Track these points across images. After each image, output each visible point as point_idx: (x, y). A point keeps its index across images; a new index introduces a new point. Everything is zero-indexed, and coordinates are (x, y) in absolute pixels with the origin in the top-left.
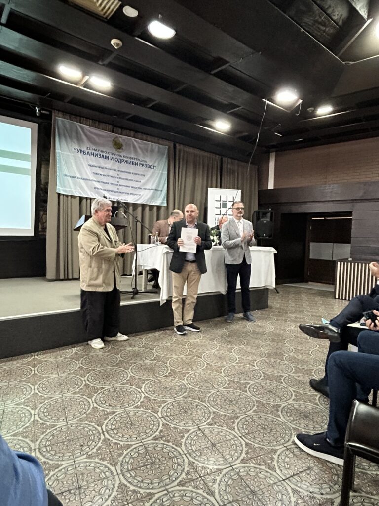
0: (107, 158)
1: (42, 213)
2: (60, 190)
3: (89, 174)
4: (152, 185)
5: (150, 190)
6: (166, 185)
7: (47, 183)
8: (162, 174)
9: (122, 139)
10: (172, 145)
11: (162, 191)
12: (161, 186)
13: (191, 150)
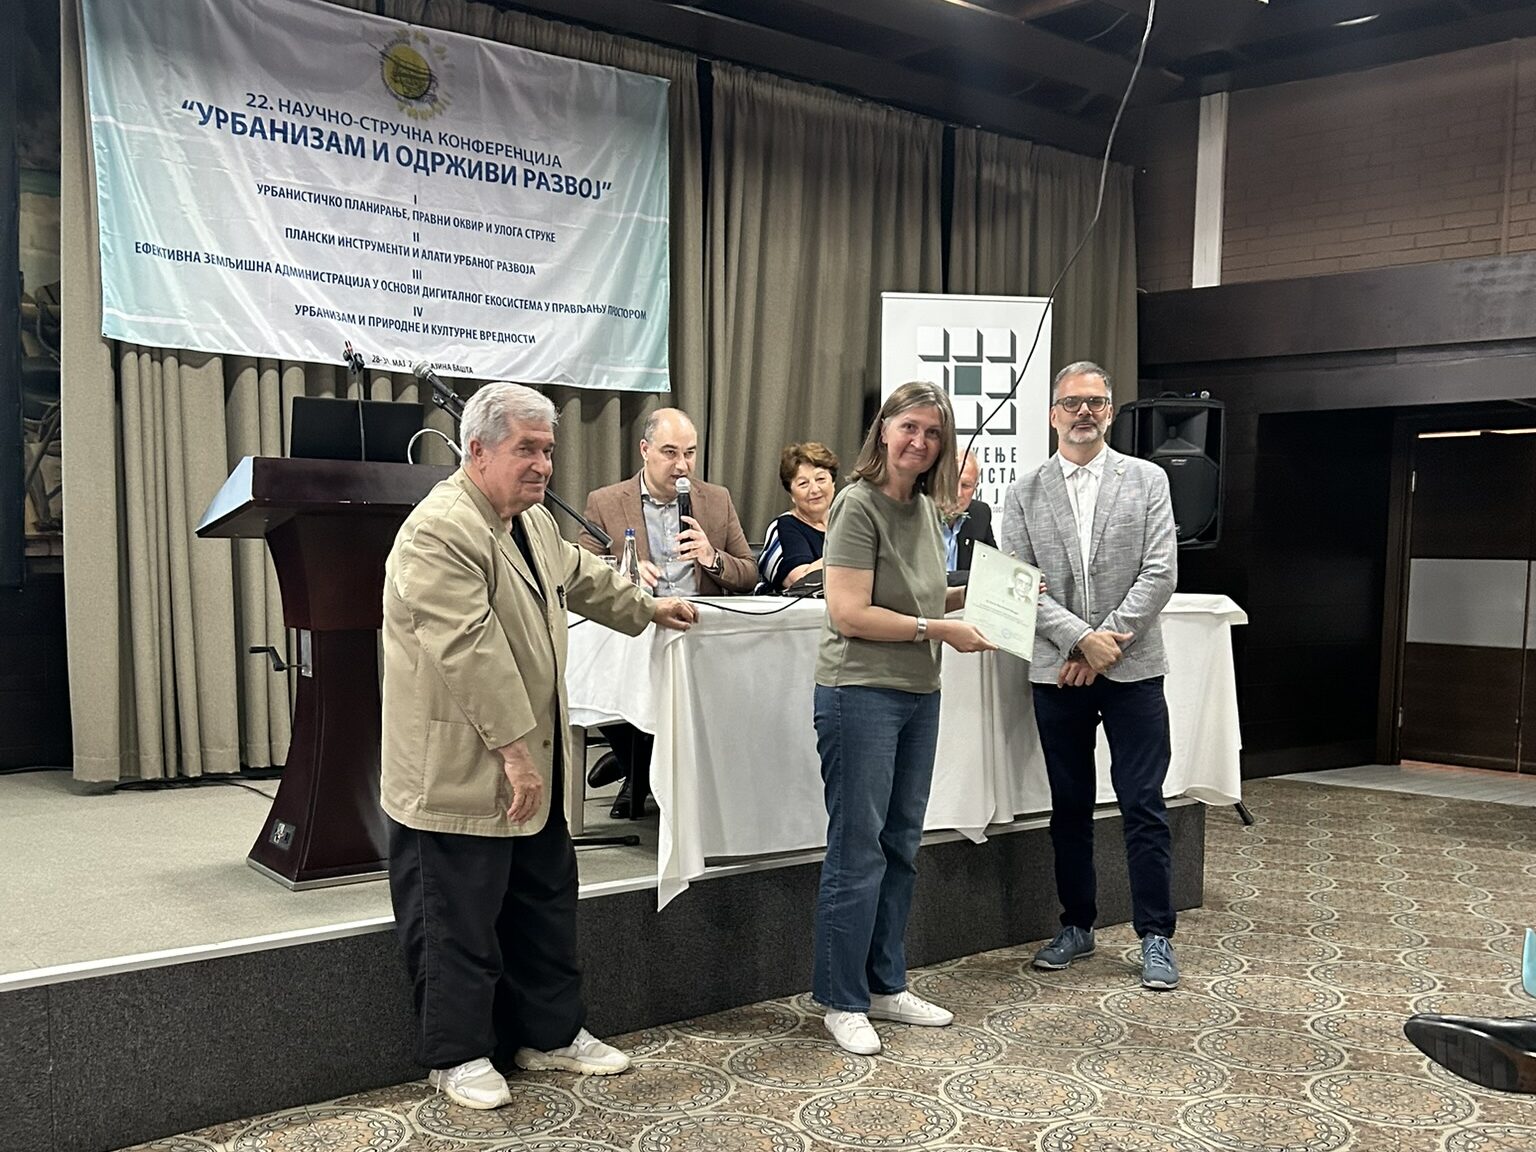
0: (356, 148)
1: (34, 448)
2: (124, 323)
3: (265, 238)
4: (590, 285)
5: (583, 311)
6: (665, 285)
7: (52, 292)
8: (642, 225)
9: (432, 44)
10: (690, 70)
11: (643, 315)
12: (640, 288)
13: (789, 96)
